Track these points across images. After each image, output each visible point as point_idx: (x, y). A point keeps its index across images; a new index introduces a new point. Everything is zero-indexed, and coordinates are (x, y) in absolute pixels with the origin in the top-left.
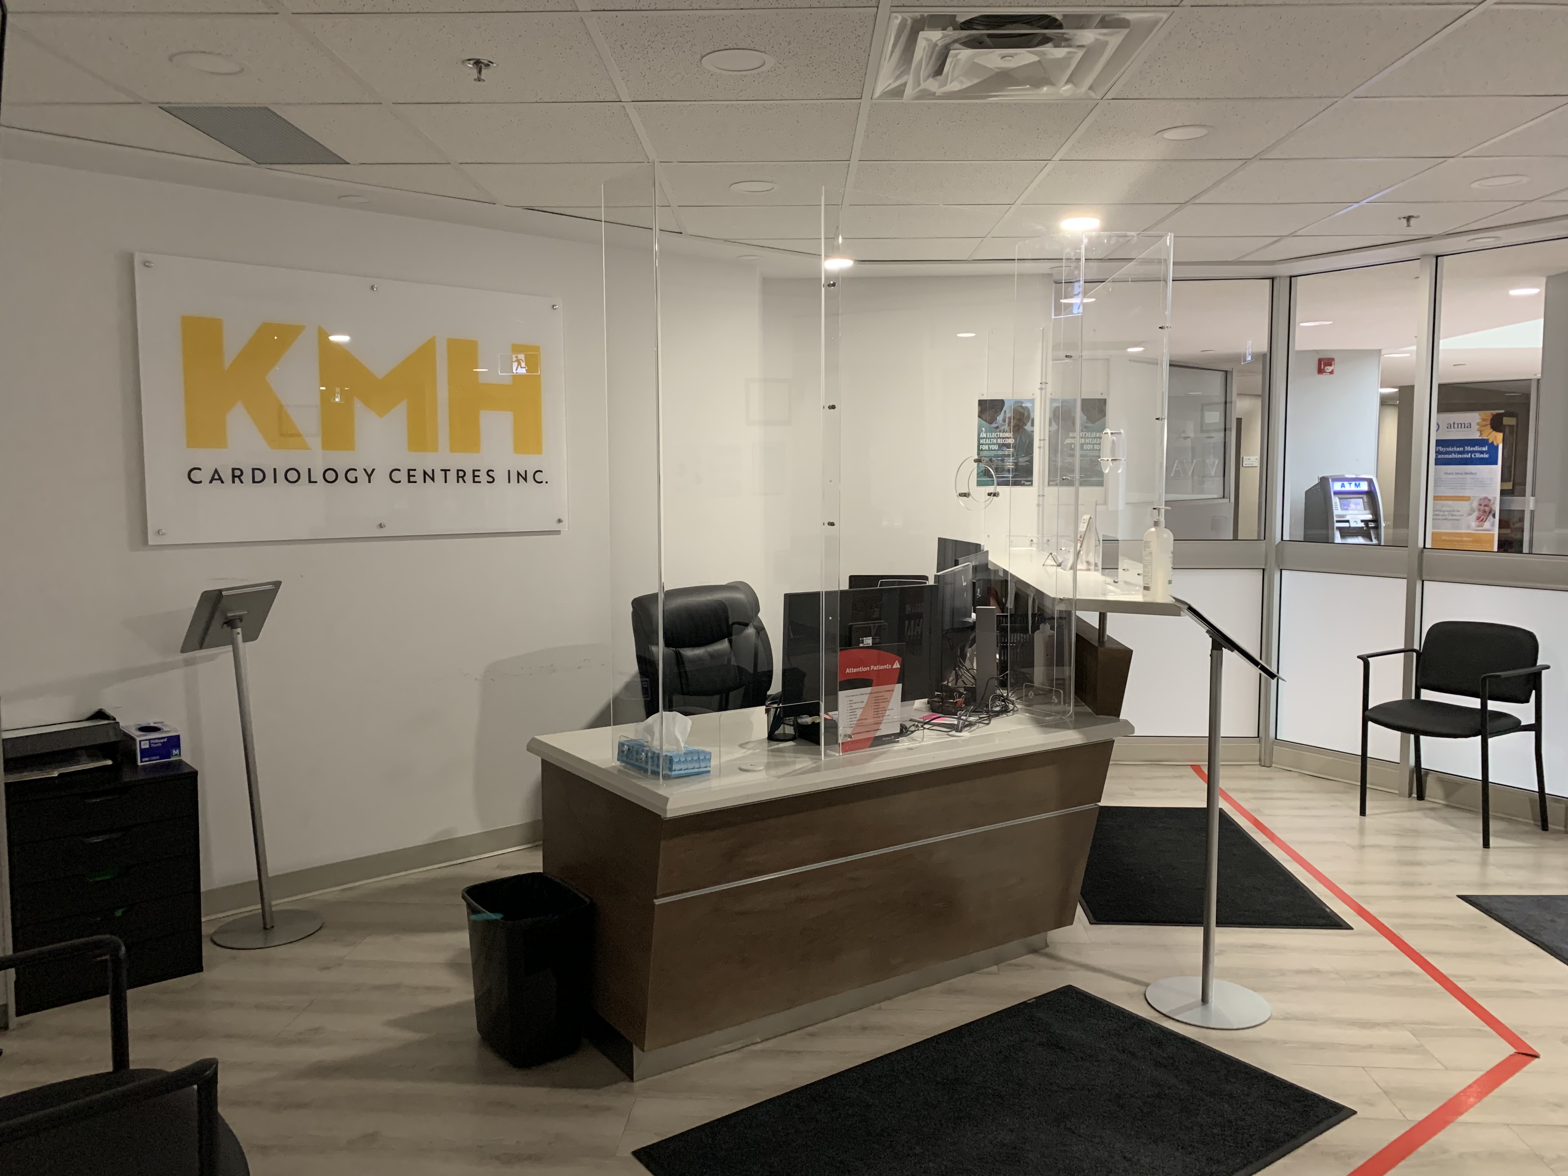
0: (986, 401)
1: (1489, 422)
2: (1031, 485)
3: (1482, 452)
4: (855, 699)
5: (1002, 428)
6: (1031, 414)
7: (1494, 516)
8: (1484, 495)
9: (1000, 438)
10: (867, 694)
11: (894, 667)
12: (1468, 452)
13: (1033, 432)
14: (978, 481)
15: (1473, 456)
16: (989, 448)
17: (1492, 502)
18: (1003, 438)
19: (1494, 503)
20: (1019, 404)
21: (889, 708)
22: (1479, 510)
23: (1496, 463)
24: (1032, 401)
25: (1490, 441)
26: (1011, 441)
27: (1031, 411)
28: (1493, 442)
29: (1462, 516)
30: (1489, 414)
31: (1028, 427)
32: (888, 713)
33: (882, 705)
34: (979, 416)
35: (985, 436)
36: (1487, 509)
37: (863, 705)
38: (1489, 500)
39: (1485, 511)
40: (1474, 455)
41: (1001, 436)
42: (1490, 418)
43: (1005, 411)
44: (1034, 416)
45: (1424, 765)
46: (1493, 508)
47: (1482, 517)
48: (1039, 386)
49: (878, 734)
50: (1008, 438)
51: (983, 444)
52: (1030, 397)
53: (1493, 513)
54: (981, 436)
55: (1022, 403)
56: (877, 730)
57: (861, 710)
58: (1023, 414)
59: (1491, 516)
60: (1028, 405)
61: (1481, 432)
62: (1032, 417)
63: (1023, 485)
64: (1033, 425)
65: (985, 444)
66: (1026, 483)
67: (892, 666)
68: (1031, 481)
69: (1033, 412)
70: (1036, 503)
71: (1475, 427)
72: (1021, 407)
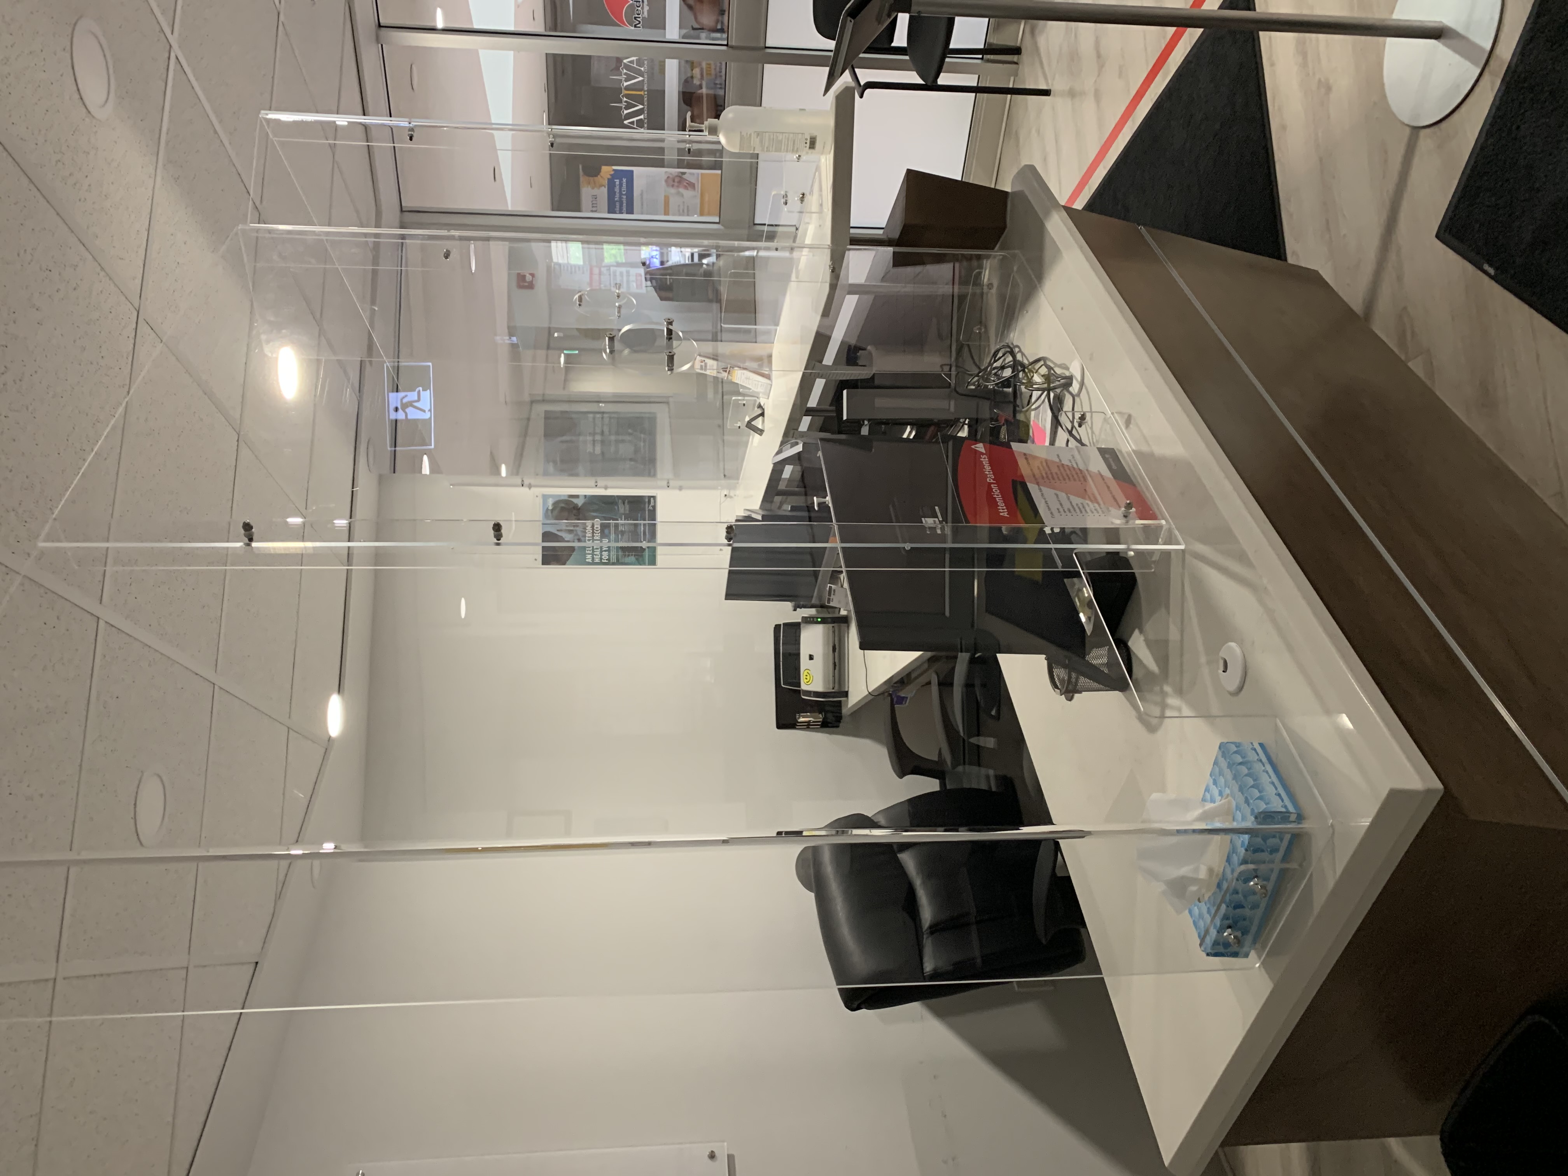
0: (543, 555)
1: (591, 179)
2: (654, 497)
3: (621, 185)
4: (1054, 506)
5: (580, 533)
6: (562, 498)
7: (684, 173)
8: (664, 183)
9: (593, 536)
10: (1040, 490)
11: (983, 451)
12: (620, 198)
13: (585, 496)
14: (650, 564)
15: (624, 193)
16: (605, 551)
17: (670, 175)
18: (593, 533)
19: (671, 174)
20: (549, 513)
21: (1057, 460)
22: (678, 187)
23: (632, 172)
24: (545, 497)
25: (609, 177)
26: (598, 522)
27: (558, 499)
28: (611, 175)
29: (684, 202)
30: (583, 179)
31: (580, 502)
32: (1065, 462)
33: (1055, 470)
34: (564, 564)
35: (589, 556)
36: (676, 180)
37: (1062, 495)
38: (668, 177)
39: (678, 182)
40: (624, 191)
41: (590, 535)
42: (587, 178)
43: (558, 530)
44: (564, 495)
45: (981, 46)
46: (676, 174)
47: (685, 184)
48: (525, 490)
49: (1107, 473)
50: (593, 526)
51: (601, 559)
52: (540, 501)
53: (680, 175)
54: (590, 561)
55: (547, 509)
56: (1102, 476)
57: (1072, 497)
58: (563, 509)
59: (684, 176)
60: (550, 502)
61: (601, 186)
62: (566, 498)
63: (654, 507)
64: (577, 496)
65: (601, 555)
66: (652, 504)
67: (983, 454)
68: (650, 497)
69: (560, 496)
70: (677, 492)
71: (596, 191)
72: (552, 510)
